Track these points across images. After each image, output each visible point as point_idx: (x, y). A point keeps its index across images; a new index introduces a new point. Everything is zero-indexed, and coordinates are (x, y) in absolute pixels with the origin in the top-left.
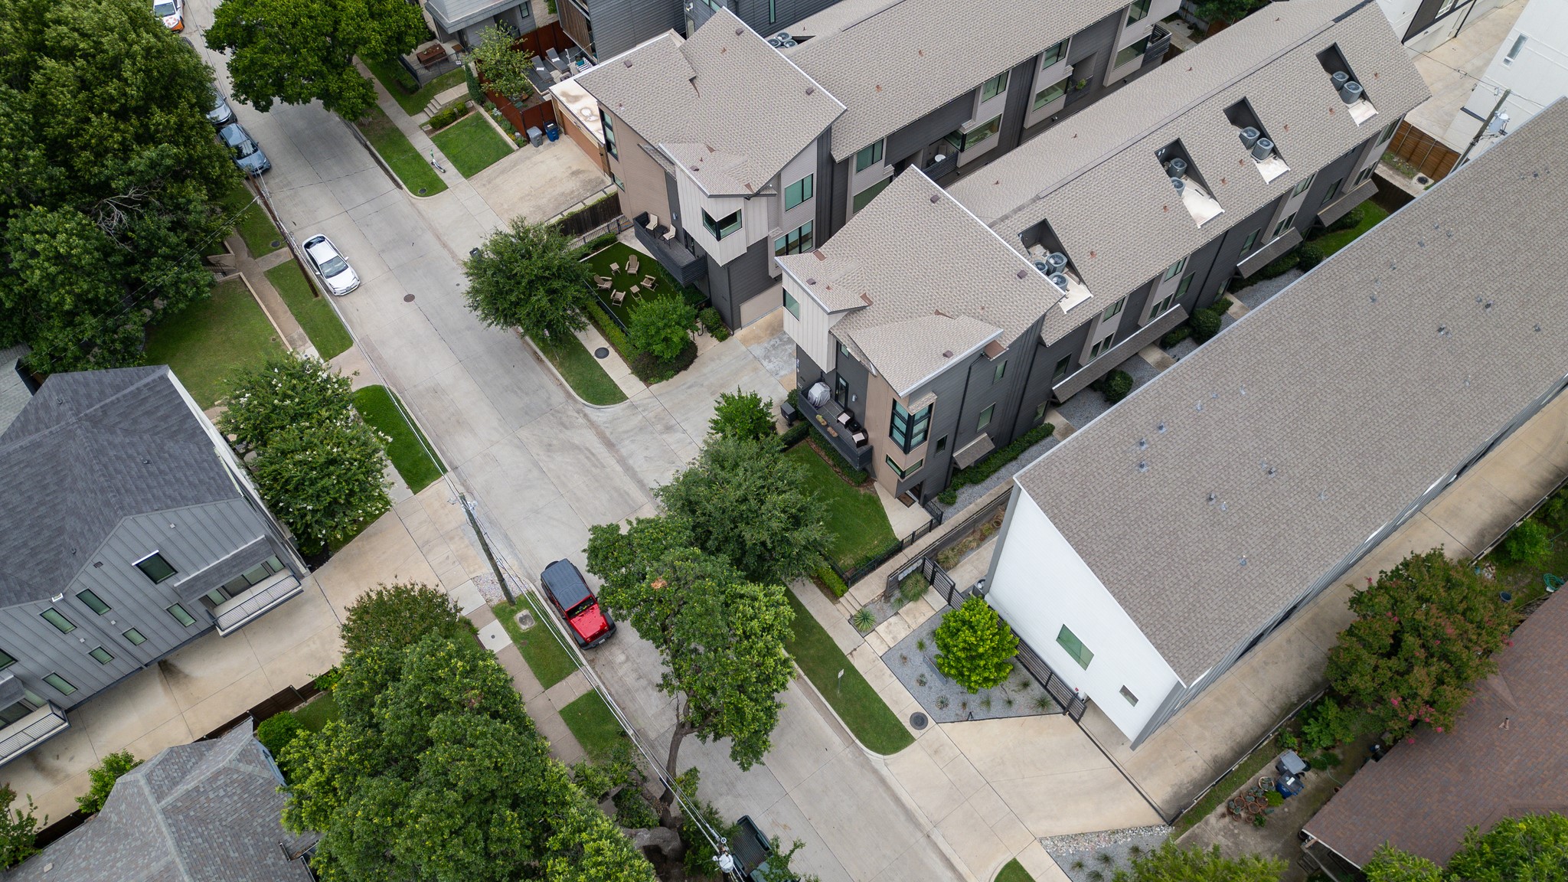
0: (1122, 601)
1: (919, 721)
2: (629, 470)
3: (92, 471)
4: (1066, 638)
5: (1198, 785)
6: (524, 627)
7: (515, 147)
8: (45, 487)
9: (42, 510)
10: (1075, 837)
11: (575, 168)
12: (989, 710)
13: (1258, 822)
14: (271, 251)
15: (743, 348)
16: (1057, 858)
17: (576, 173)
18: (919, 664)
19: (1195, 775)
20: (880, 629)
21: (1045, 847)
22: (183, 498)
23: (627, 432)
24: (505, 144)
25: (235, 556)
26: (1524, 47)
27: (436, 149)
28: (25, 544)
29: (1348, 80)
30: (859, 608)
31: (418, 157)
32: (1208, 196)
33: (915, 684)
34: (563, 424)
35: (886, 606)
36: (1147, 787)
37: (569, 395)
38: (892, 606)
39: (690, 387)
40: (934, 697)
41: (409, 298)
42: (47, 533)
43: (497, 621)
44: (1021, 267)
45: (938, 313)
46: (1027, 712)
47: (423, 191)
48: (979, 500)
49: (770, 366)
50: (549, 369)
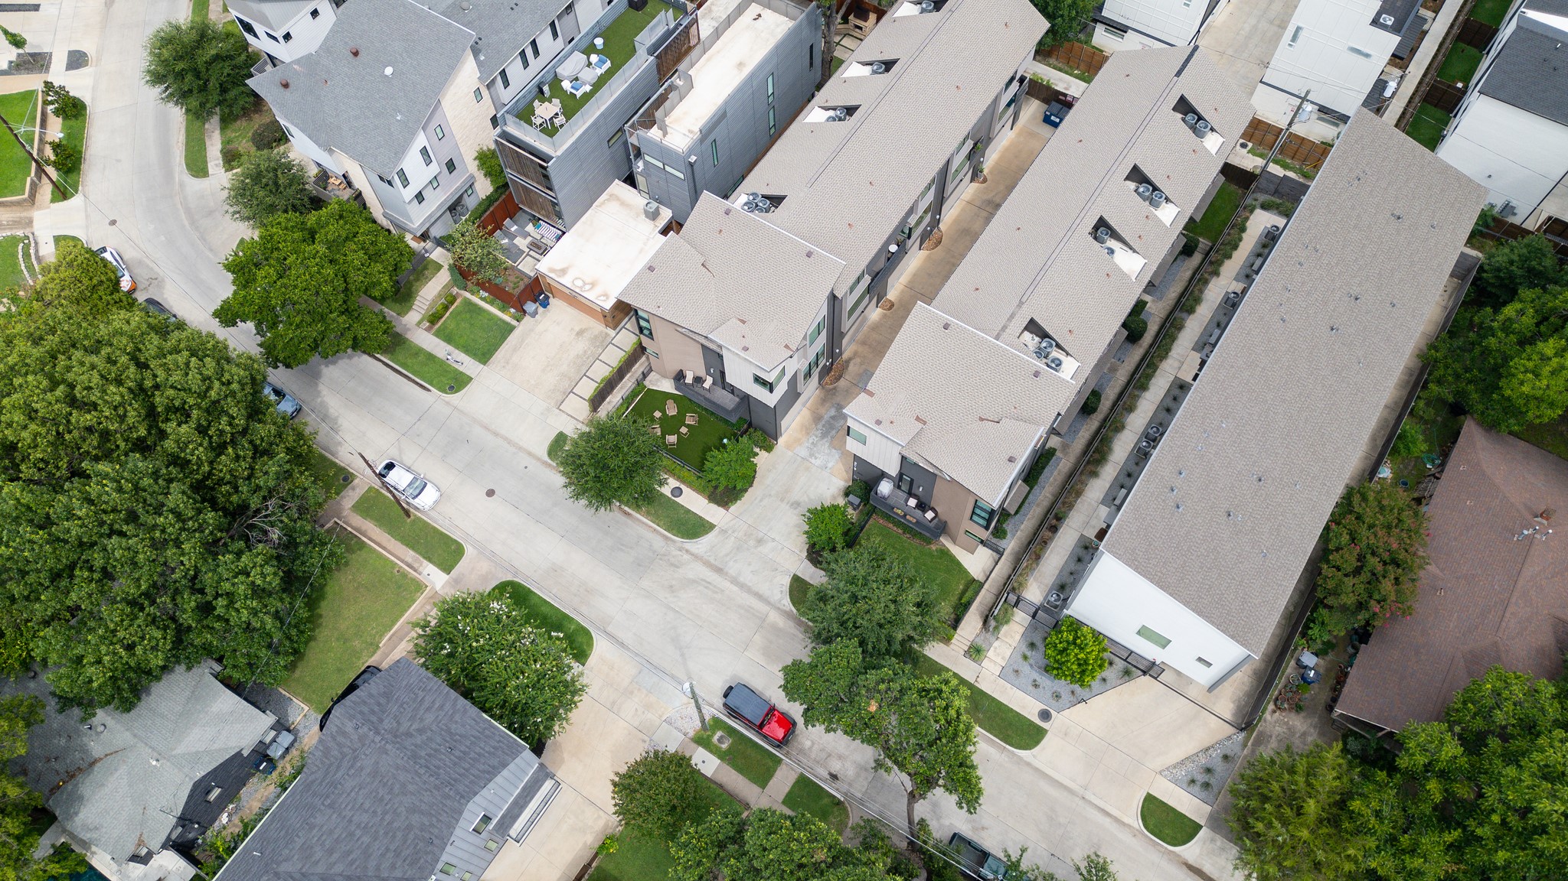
0: (1200, 612)
1: (1045, 715)
2: (742, 586)
3: (419, 775)
4: (1144, 632)
5: (1248, 695)
6: (724, 746)
7: (514, 323)
8: (382, 799)
9: (388, 818)
10: (1182, 763)
11: (577, 329)
12: (1091, 691)
13: (1298, 708)
14: (345, 486)
15: (790, 453)
16: (1176, 782)
17: (580, 333)
18: (1030, 673)
19: (1246, 688)
20: (990, 654)
21: (1165, 777)
22: (494, 767)
23: (727, 555)
24: (508, 324)
25: (524, 788)
26: (1302, 35)
27: (443, 344)
28: (387, 850)
29: (1198, 120)
30: (969, 644)
31: (431, 357)
32: (1130, 252)
33: (1031, 688)
34: (672, 565)
35: (988, 635)
36: (1217, 710)
37: (667, 538)
38: (993, 634)
39: (761, 501)
40: (1049, 694)
41: (490, 493)
42: (399, 834)
43: (700, 748)
44: (1034, 369)
45: (981, 419)
46: (1119, 682)
47: (451, 388)
48: (1022, 527)
49: (818, 462)
50: (638, 520)
